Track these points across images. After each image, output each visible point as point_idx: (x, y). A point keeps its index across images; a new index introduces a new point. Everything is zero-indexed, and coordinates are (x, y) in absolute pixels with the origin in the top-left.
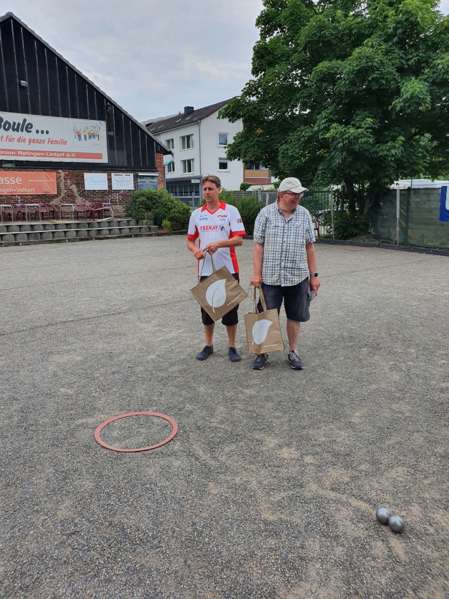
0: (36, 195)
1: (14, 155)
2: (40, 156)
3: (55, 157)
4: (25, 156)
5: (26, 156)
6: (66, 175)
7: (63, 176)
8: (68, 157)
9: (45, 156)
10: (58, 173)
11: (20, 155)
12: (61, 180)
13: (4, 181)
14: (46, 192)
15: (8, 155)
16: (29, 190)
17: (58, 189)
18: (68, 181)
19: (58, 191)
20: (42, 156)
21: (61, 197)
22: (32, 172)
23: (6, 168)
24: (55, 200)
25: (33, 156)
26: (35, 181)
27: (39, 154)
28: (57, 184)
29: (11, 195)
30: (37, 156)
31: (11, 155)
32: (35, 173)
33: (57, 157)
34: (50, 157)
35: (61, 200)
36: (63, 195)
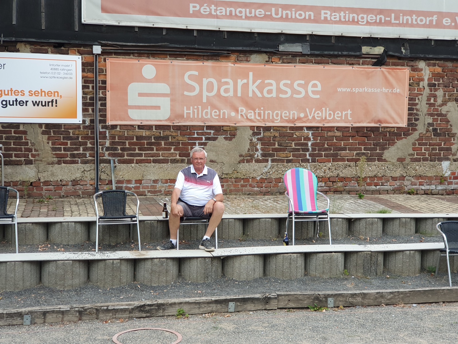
0: (353, 128)
1: (310, 20)
2: (375, 23)
3: (412, 25)
4: (336, 22)
5: (340, 22)
6: (436, 76)
7: (426, 78)
8: (445, 27)
9: (388, 23)
10: (414, 69)
11: (326, 21)
12: (419, 90)
13: (279, 91)
14: (380, 121)
15: (296, 20)
16: (338, 114)
17: (409, 115)
18: (440, 93)
19: (409, 120)
20: (380, 23)
21: (416, 135)
22: (350, 68)
23: (287, 54)
24: (399, 143)
25: (357, 23)
26: (356, 90)
27: (371, 18)
28: (410, 99)
29: (292, 128)
30: (368, 23)
31: (304, 20)
32: (356, 68)
33: (418, 26)
34: (399, 25)
35: (414, 144)
36: (421, 128)
